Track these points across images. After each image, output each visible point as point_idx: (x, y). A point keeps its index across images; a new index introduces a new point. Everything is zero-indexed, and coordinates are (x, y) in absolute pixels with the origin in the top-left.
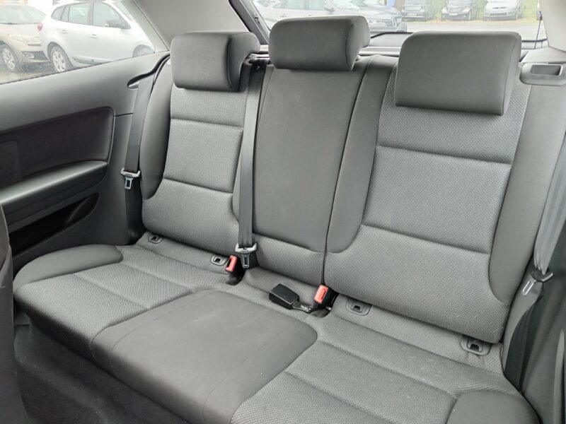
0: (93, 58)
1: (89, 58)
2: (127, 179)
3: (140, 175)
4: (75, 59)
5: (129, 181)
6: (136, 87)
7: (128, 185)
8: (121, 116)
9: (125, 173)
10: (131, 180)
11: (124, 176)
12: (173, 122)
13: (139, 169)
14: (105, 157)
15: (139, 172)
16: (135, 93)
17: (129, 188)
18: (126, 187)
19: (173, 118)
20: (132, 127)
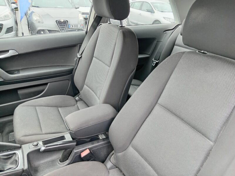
0: (137, 22)
1: (136, 22)
2: (154, 62)
3: (159, 62)
4: (131, 22)
5: (154, 63)
6: (166, 33)
7: (154, 64)
8: (158, 42)
9: (154, 60)
10: (155, 63)
11: (153, 61)
12: (175, 47)
13: (159, 60)
14: (149, 54)
15: (158, 61)
16: (165, 35)
17: (154, 65)
18: (153, 65)
19: (176, 45)
20: (160, 46)
